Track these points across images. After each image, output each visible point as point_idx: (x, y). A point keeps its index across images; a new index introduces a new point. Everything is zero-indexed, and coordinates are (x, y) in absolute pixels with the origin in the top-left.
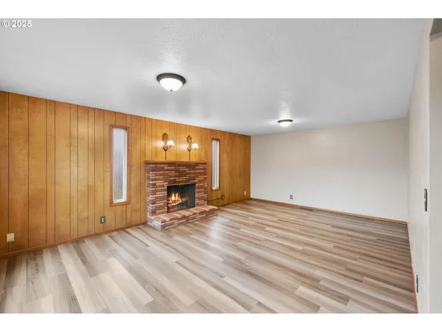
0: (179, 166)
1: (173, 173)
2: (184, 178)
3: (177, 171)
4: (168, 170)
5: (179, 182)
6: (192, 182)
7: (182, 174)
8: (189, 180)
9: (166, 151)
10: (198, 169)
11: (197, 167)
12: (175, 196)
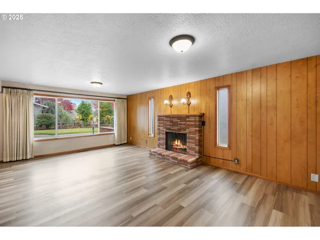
0: (173, 118)
1: (168, 123)
2: (176, 128)
3: (171, 122)
4: (166, 121)
5: (173, 130)
6: (182, 132)
7: (174, 124)
8: (180, 130)
9: (171, 107)
10: (189, 121)
11: (187, 119)
12: (178, 142)
